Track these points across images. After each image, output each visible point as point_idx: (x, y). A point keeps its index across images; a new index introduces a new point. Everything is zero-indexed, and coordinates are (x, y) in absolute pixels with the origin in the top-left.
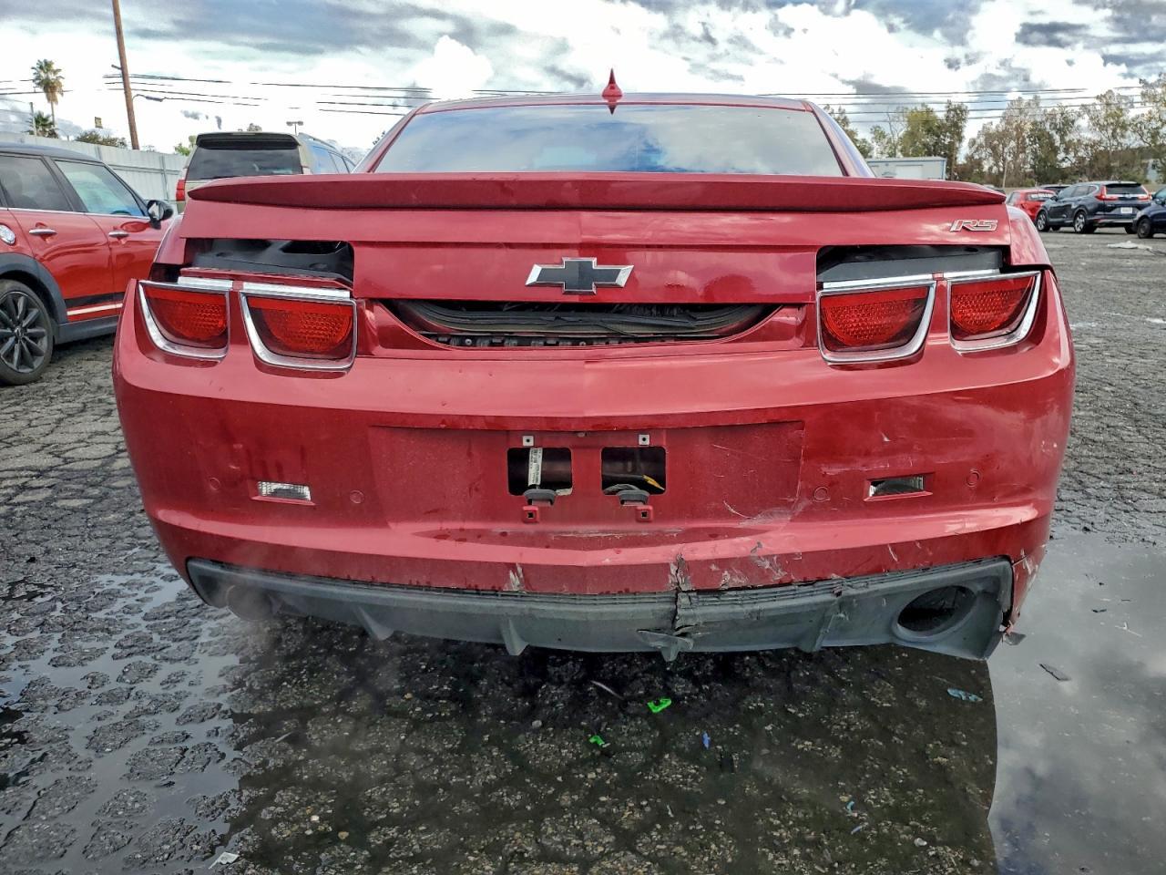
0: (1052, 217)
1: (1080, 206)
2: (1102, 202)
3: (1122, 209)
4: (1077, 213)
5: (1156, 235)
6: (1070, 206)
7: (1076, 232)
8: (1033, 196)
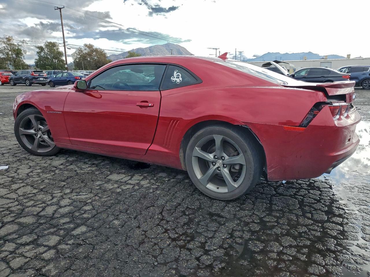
0: (16, 81)
1: (26, 77)
2: (33, 76)
3: (40, 79)
4: (26, 79)
5: (55, 86)
6: (22, 77)
7: (27, 86)
8: (4, 74)
